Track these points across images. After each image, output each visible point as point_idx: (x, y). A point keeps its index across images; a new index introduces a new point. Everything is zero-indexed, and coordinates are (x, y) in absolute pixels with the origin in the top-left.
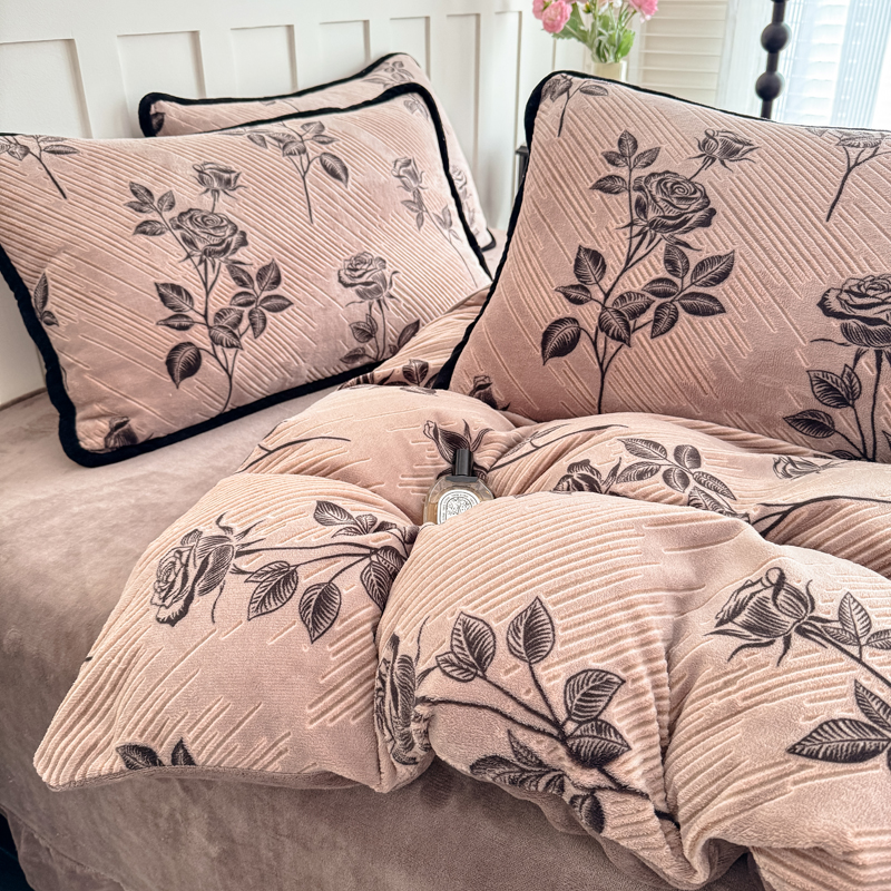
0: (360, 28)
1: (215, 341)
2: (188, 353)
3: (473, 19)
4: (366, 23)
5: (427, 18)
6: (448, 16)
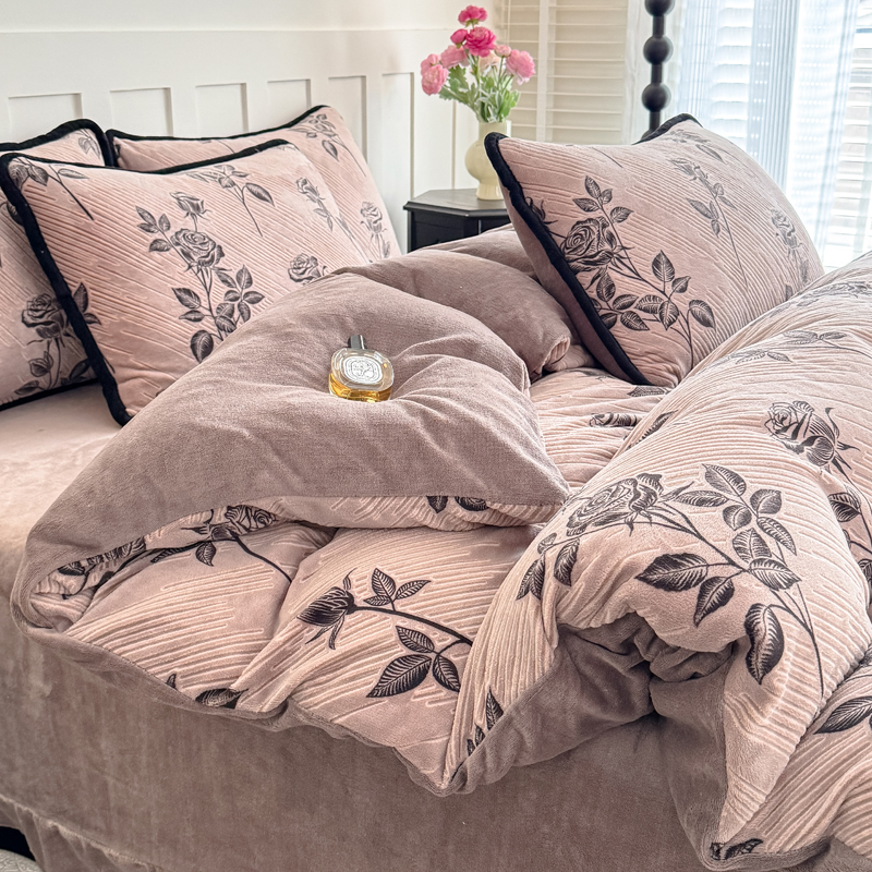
1: (221, 328)
2: (203, 339)
4: (243, 86)
5: (308, 80)
6: (330, 78)
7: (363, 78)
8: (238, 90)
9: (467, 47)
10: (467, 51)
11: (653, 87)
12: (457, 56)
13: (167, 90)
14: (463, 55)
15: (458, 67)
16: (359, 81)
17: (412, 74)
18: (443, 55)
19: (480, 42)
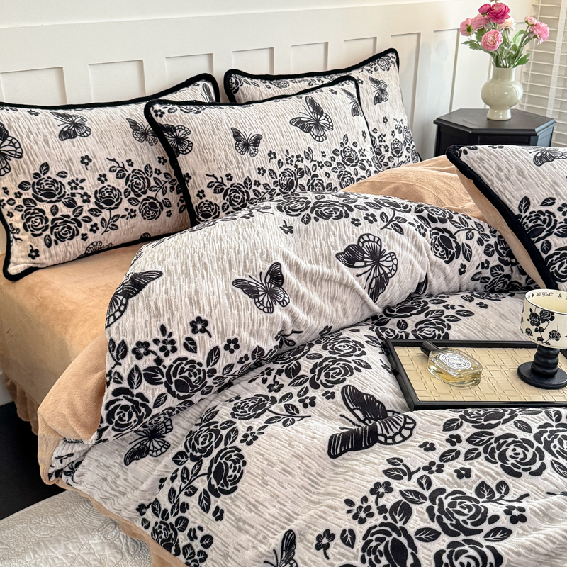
0: (322, 47)
3: (416, 36)
4: (326, 44)
7: (419, 35)
9: (489, 17)
10: (490, 19)
12: (483, 22)
14: (487, 21)
15: (483, 29)
18: (473, 21)
19: (498, 14)
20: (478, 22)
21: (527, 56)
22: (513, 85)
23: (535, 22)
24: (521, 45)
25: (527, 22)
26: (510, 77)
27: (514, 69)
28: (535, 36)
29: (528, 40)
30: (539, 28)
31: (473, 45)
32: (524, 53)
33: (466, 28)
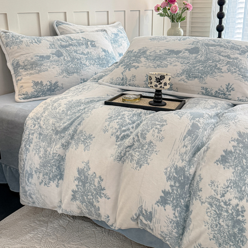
5: (125, 11)
6: (131, 11)
7: (139, 11)
8: (106, 13)
9: (169, 2)
10: (169, 3)
11: (220, 12)
12: (166, 4)
13: (88, 12)
14: (167, 4)
15: (165, 7)
16: (138, 12)
17: (153, 10)
18: (161, 4)
20: (164, 4)
21: (184, 17)
22: (180, 30)
23: (187, 3)
24: (182, 13)
25: (184, 3)
26: (178, 26)
27: (180, 23)
28: (188, 9)
29: (185, 10)
30: (189, 5)
31: (161, 15)
32: (183, 16)
33: (157, 9)
